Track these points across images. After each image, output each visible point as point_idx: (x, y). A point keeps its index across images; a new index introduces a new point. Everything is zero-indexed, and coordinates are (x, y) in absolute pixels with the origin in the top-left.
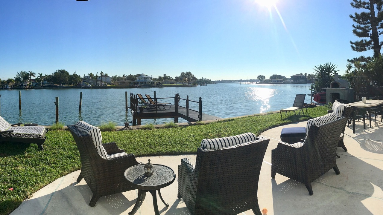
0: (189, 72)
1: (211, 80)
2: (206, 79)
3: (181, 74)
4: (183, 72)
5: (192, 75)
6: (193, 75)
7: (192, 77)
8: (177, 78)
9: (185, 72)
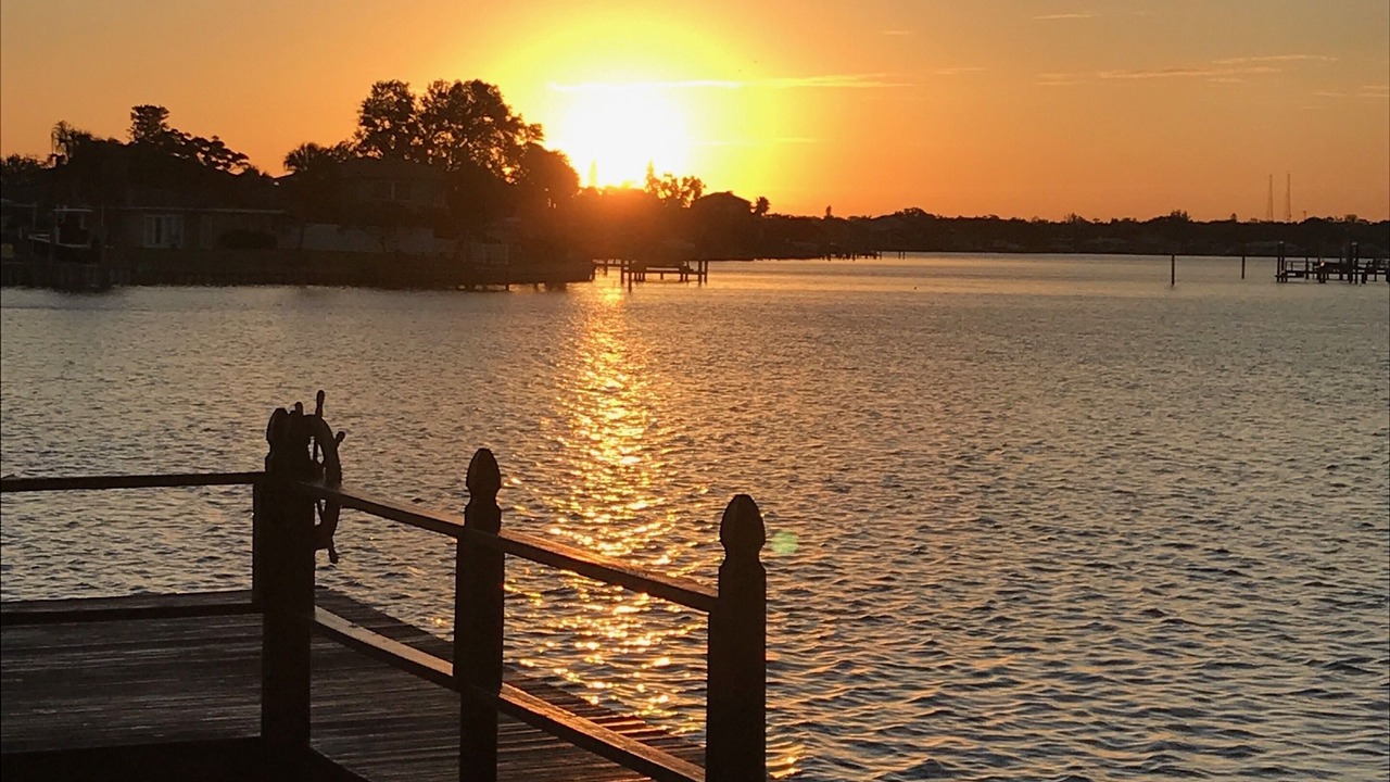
0: (479, 87)
1: (763, 203)
2: (695, 185)
3: (371, 111)
4: (400, 89)
5: (515, 125)
6: (535, 131)
7: (512, 152)
8: (308, 160)
9: (419, 91)
